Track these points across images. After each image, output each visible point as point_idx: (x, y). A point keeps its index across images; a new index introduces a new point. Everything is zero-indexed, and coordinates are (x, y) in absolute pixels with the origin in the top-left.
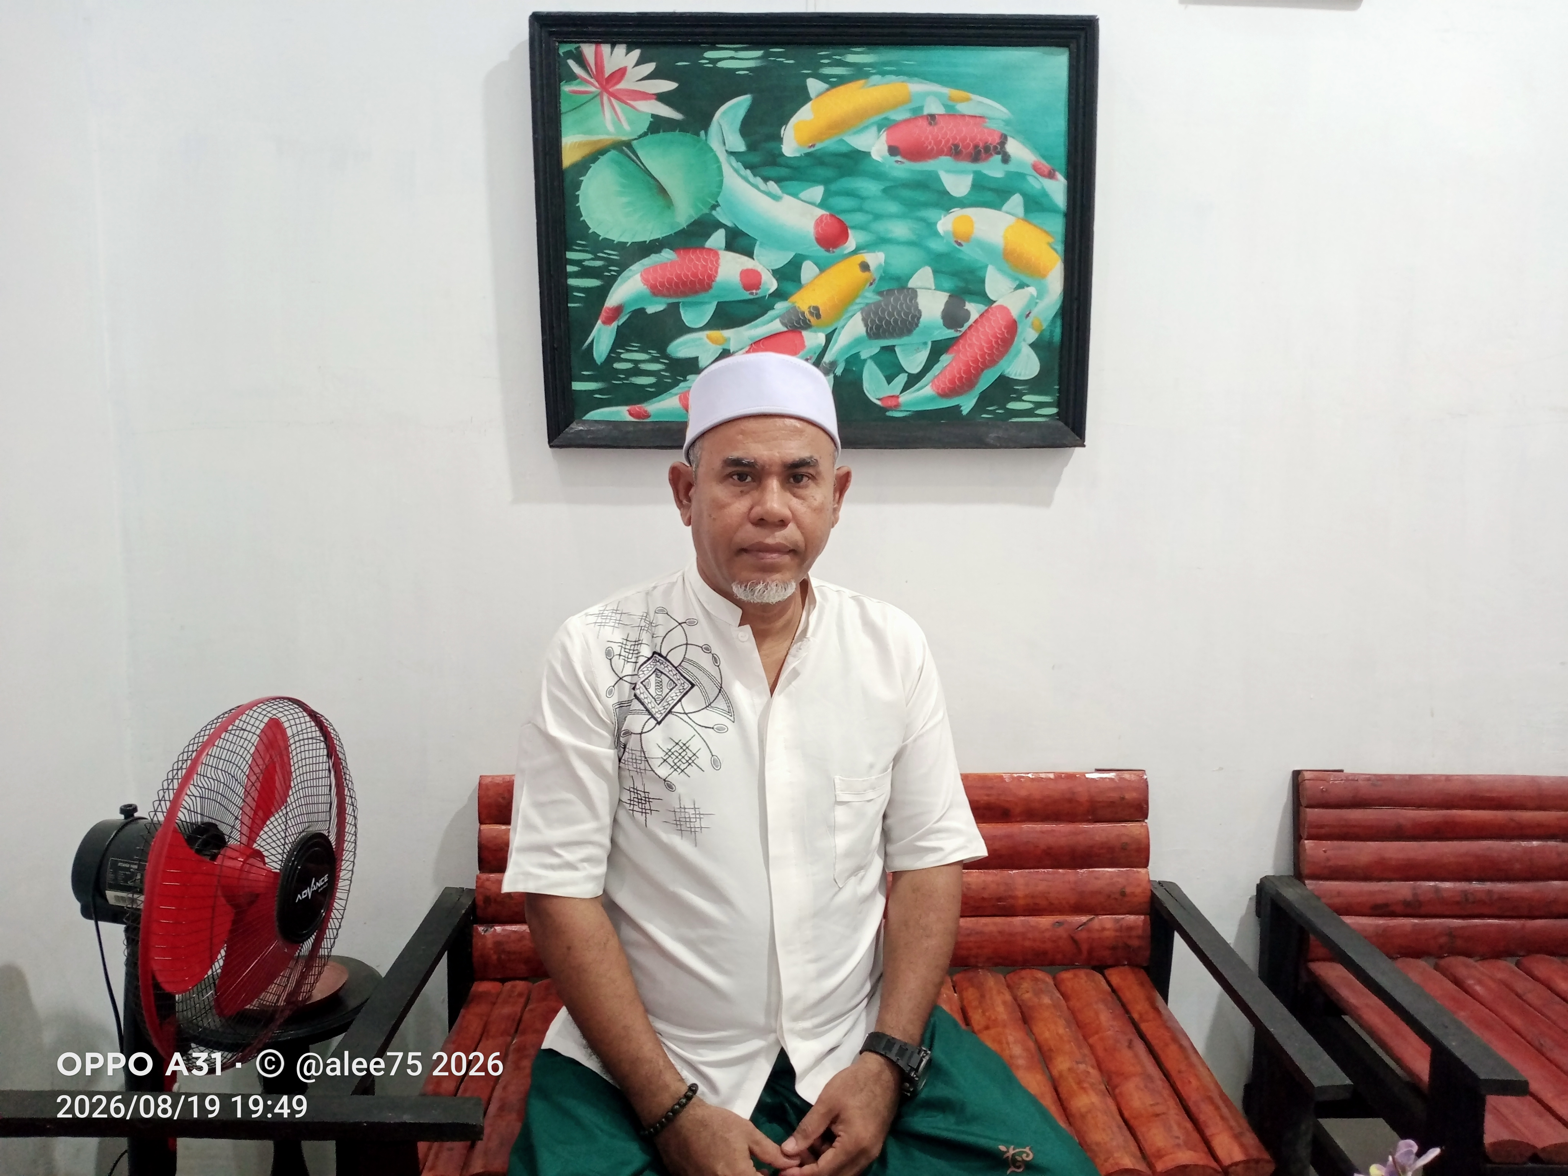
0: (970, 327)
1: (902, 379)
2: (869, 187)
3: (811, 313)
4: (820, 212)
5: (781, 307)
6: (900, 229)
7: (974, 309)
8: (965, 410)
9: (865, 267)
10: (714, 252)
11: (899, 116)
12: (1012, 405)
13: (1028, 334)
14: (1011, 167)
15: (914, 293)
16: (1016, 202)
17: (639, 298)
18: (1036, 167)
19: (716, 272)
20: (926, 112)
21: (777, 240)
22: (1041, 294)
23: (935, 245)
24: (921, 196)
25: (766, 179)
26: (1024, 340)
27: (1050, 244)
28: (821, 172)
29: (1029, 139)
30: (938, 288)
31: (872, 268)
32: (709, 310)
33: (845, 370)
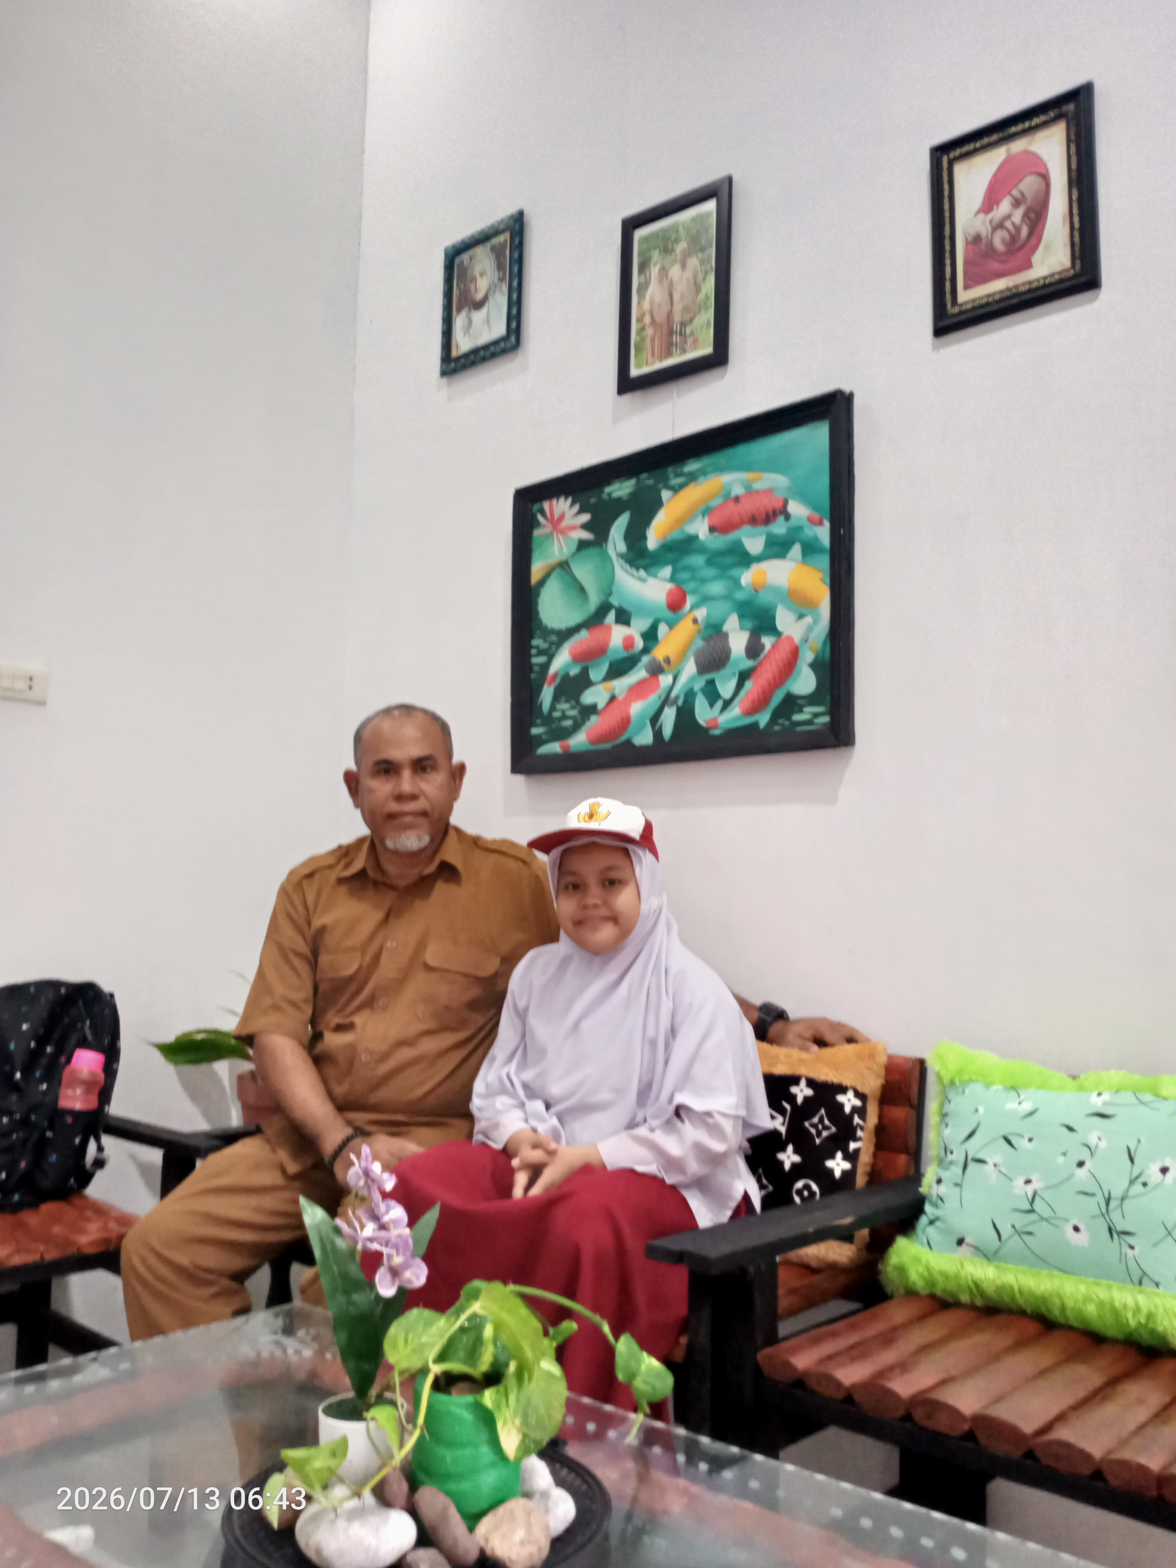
0: (765, 657)
1: (719, 704)
2: (697, 560)
3: (664, 661)
4: (669, 586)
5: (645, 659)
6: (717, 588)
7: (767, 641)
8: (762, 725)
9: (695, 621)
10: (609, 628)
11: (716, 502)
12: (797, 717)
13: (807, 656)
14: (793, 522)
15: (725, 636)
16: (797, 549)
17: (567, 666)
18: (810, 520)
19: (610, 640)
20: (733, 494)
21: (643, 610)
22: (816, 622)
23: (740, 596)
24: (728, 560)
25: (637, 569)
26: (804, 661)
27: (822, 580)
28: (670, 556)
29: (804, 498)
30: (742, 628)
31: (700, 620)
32: (604, 668)
33: (685, 701)
